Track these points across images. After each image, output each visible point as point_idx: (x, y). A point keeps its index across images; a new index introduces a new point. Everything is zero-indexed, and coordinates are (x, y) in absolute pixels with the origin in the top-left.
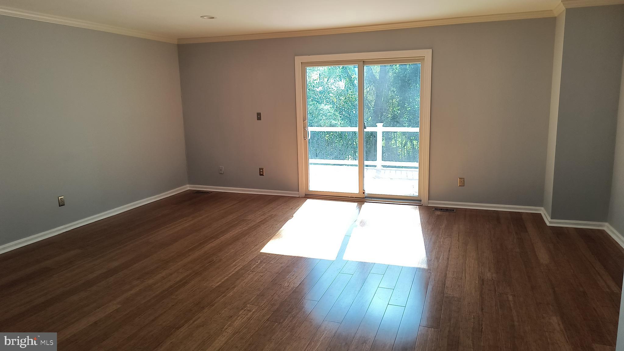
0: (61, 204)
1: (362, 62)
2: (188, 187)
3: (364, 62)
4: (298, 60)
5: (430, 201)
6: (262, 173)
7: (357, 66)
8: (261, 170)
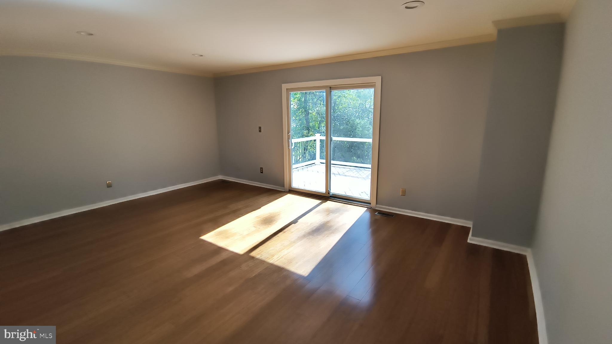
0: (109, 186)
1: (329, 88)
2: (220, 177)
3: (331, 88)
4: (285, 86)
5: (377, 205)
6: (261, 171)
7: (324, 90)
8: (261, 169)
